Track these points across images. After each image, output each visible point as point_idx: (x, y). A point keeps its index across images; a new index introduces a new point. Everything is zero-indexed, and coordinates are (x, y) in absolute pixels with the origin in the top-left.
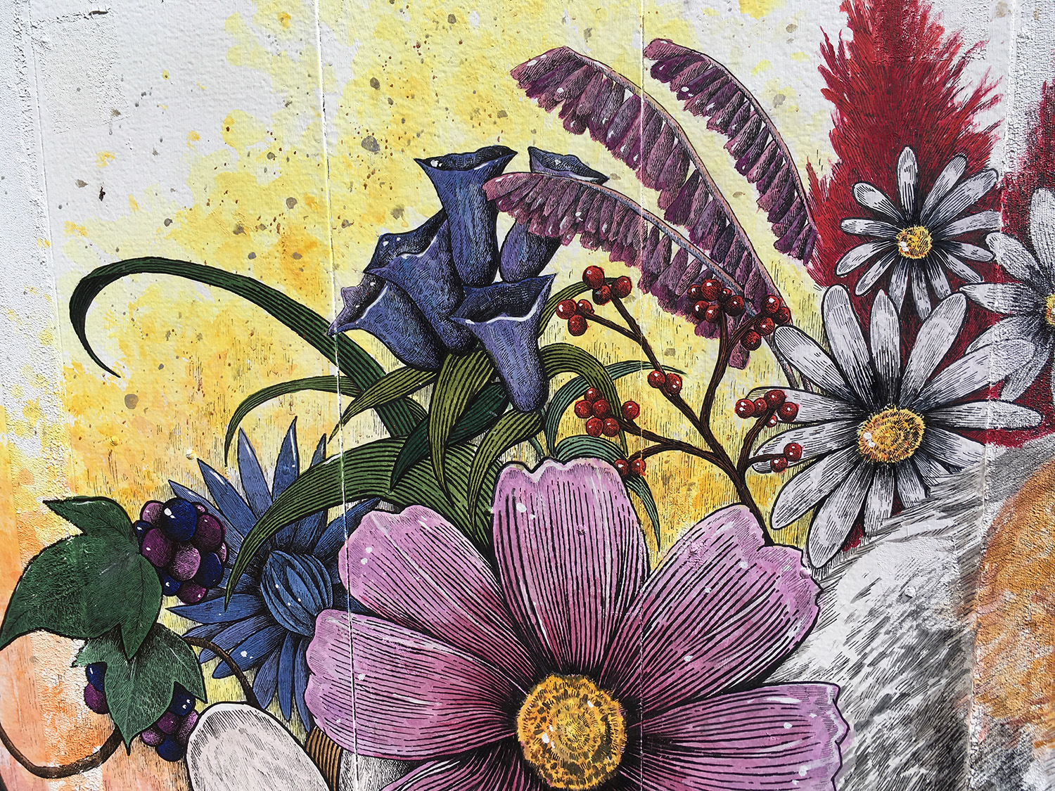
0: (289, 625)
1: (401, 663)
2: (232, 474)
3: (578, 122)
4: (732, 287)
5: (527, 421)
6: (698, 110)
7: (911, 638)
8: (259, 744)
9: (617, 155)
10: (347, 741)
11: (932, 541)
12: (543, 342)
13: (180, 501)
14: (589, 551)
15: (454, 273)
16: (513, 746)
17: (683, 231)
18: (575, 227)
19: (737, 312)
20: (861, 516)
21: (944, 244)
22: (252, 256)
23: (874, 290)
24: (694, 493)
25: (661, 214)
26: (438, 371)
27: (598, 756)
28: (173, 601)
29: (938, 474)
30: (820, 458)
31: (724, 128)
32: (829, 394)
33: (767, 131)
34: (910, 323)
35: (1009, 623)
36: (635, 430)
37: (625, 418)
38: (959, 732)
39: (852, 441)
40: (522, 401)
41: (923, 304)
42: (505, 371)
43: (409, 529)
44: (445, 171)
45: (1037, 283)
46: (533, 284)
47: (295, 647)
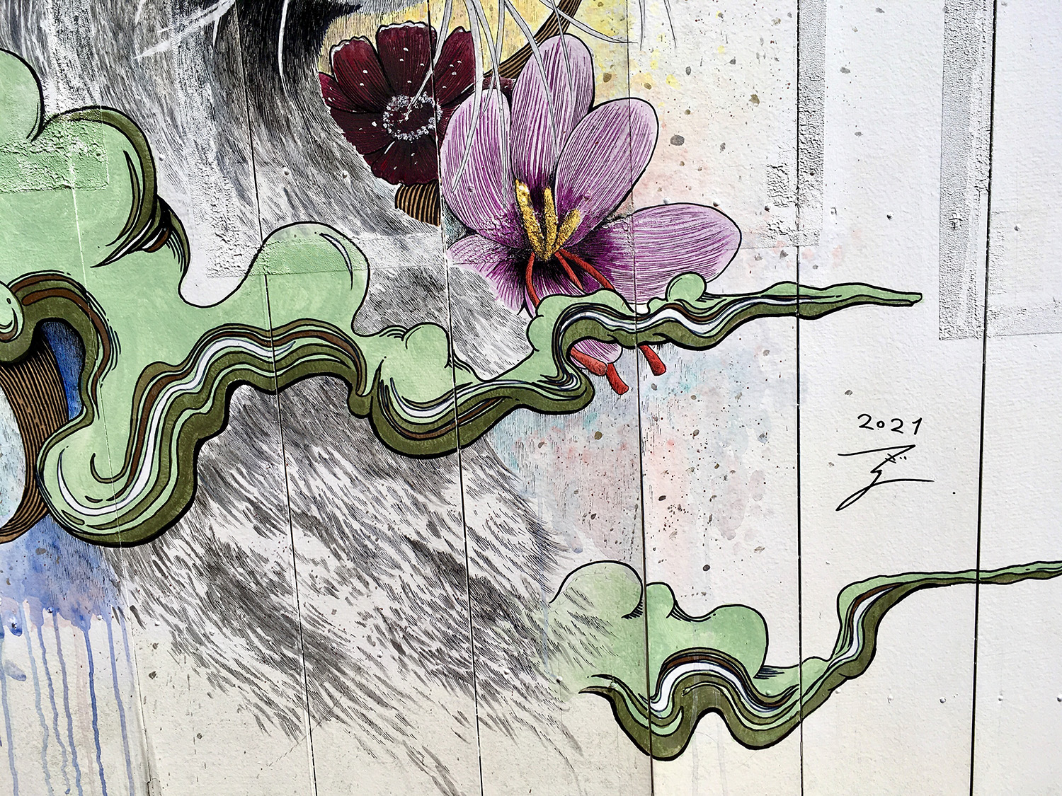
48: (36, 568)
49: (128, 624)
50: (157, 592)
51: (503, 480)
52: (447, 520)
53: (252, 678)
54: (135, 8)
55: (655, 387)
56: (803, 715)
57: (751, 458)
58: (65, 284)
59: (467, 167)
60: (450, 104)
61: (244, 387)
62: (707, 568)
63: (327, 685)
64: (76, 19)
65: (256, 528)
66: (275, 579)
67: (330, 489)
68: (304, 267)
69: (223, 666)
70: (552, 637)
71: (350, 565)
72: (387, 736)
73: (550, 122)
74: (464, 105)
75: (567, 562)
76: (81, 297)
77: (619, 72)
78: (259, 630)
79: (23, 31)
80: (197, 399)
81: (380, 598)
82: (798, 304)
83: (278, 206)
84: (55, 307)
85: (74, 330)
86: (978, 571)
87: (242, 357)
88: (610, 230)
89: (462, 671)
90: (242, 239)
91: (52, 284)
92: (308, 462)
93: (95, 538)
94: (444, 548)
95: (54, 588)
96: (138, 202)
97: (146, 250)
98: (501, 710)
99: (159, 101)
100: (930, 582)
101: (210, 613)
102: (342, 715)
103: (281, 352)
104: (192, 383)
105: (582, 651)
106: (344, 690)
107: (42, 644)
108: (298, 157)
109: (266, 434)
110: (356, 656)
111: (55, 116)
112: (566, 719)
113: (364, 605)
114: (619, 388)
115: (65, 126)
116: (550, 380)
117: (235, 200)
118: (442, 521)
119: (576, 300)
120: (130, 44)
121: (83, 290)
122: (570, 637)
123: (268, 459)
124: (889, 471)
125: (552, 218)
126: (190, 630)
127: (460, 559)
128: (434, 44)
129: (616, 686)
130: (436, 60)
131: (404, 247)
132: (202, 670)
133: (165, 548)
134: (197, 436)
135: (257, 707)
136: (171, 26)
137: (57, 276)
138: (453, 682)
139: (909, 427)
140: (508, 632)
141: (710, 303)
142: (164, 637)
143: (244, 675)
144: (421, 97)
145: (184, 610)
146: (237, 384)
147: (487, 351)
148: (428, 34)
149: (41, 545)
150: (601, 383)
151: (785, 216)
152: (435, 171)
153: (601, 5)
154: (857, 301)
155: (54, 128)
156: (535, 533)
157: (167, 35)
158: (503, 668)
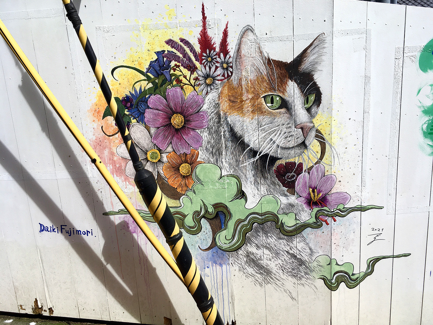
0: (142, 111)
1: (156, 115)
2: (134, 93)
3: (172, 47)
4: (191, 65)
5: (169, 83)
6: (185, 45)
7: (214, 104)
8: (139, 128)
9: (177, 51)
10: (150, 126)
11: (215, 93)
12: (171, 73)
13: (127, 97)
14: (178, 98)
15: (160, 65)
16: (171, 123)
17: (185, 59)
18: (173, 59)
19: (192, 68)
20: (207, 91)
21: (212, 59)
22: (135, 65)
23: (206, 65)
24: (189, 90)
25: (183, 57)
26: (158, 77)
27: (181, 123)
28: (127, 110)
29: (215, 85)
30: (202, 84)
31: (188, 47)
32: (203, 77)
33: (193, 48)
34: (210, 68)
35: (224, 101)
36: (182, 83)
37: (181, 81)
38: (220, 115)
39: (205, 82)
40: (169, 80)
41: (211, 66)
42: (166, 77)
43: (156, 97)
44: (158, 53)
45: (222, 63)
46: (169, 66)
47: (143, 114)
48: (213, 256)
49: (230, 266)
50: (236, 260)
51: (305, 240)
52: (294, 247)
53: (254, 276)
54: (240, 158)
55: (334, 224)
56: (360, 282)
57: (352, 236)
58: (223, 205)
59: (300, 185)
60: (298, 175)
61: (256, 223)
62: (343, 256)
63: (268, 277)
64: (229, 159)
65: (256, 249)
66: (260, 258)
67: (271, 242)
68: (268, 202)
69: (248, 274)
70: (313, 269)
71: (274, 255)
72: (280, 287)
73: (316, 178)
74: (301, 175)
75: (316, 255)
76: (226, 207)
77: (329, 170)
78: (256, 267)
79: (219, 161)
80: (247, 225)
81: (280, 261)
82: (361, 209)
83: (265, 192)
84: (220, 209)
85: (224, 213)
86: (393, 255)
87: (256, 218)
89: (295, 275)
90: (257, 197)
92: (267, 237)
93: (225, 250)
94: (293, 252)
95: (216, 259)
96: (238, 191)
97: (239, 199)
98: (302, 282)
99: (244, 174)
100: (384, 258)
101: (246, 264)
102: (271, 283)
103: (263, 217)
104: (246, 223)
105: (318, 271)
106: (272, 278)
107: (213, 270)
108: (269, 183)
109: (260, 232)
110: (274, 272)
111: (223, 176)
112: (315, 284)
113: (276, 263)
114: (327, 224)
115: (226, 177)
116: (314, 223)
117: (257, 190)
118: (293, 248)
119: (320, 209)
120: (239, 164)
121: (226, 206)
122: (316, 269)
123: (260, 236)
124: (377, 238)
125: (316, 194)
126: (242, 267)
127: (296, 254)
128: (296, 165)
129: (325, 277)
130: (296, 168)
132: (244, 275)
133: (238, 252)
134: (246, 232)
135: (255, 281)
137: (222, 204)
138: (293, 277)
139: (381, 230)
140: (304, 268)
141: (345, 209)
142: (237, 268)
143: (253, 275)
144: (293, 173)
145: (241, 263)
146: (255, 223)
147: (303, 217)
148: (295, 163)
149: (214, 252)
151: (359, 194)
152: (295, 186)
153: (327, 159)
154: (372, 208)
155: (223, 178)
156: (310, 250)
157: (246, 162)
158: (303, 274)
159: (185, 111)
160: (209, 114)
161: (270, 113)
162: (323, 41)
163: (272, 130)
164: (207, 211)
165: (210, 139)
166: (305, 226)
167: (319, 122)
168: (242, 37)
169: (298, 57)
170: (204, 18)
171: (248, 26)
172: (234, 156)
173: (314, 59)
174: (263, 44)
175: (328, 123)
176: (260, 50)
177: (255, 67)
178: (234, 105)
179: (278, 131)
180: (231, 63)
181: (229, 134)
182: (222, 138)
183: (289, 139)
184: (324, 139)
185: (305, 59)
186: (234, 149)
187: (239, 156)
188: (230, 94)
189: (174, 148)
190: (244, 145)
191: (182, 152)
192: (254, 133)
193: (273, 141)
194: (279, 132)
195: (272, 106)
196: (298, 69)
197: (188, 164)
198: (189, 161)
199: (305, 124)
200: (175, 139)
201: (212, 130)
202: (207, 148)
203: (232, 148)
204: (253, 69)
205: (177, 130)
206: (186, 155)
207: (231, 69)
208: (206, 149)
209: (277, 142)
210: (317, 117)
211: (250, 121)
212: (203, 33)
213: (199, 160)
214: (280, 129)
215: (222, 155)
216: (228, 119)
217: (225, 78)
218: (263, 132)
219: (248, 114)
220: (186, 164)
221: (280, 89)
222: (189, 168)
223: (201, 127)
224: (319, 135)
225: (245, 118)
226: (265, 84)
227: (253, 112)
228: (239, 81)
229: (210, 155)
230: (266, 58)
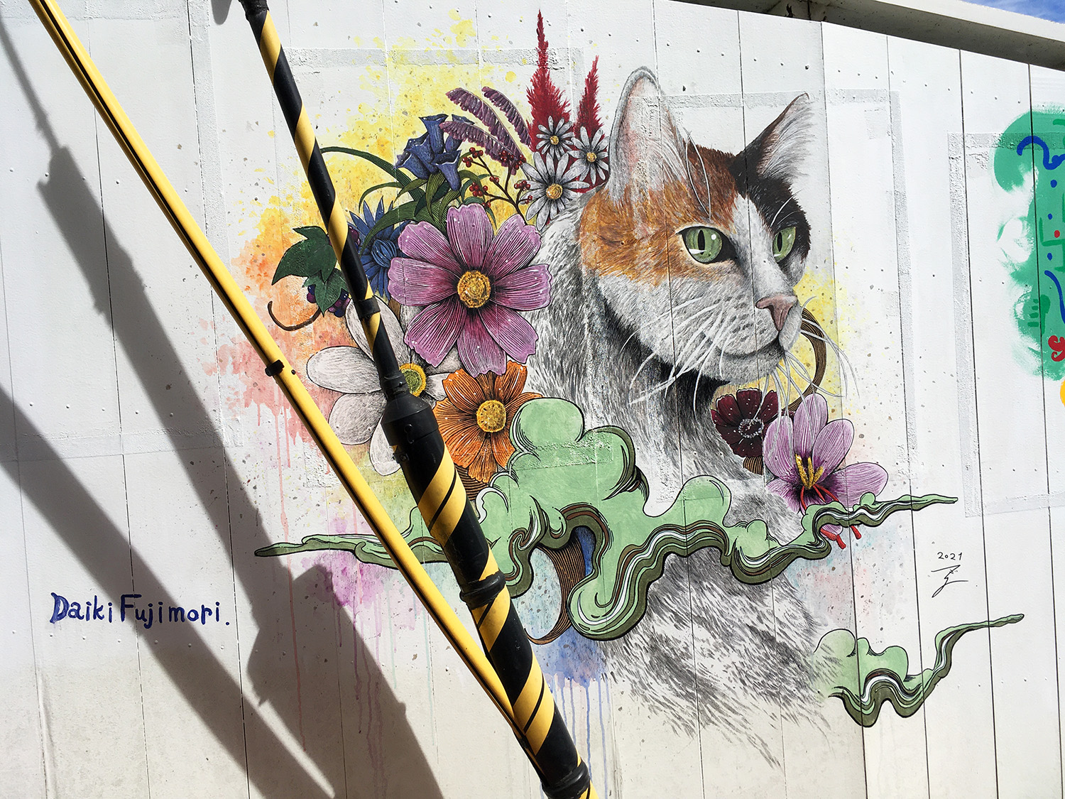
0: (382, 264)
1: (419, 273)
2: (362, 216)
3: (465, 108)
4: (510, 153)
5: (455, 193)
6: (497, 105)
7: (565, 248)
9: (477, 117)
10: (402, 301)
11: (568, 220)
12: (459, 170)
14: (476, 231)
15: (432, 150)
16: (456, 295)
17: (496, 137)
18: (466, 136)
19: (512, 159)
20: (549, 215)
21: (562, 141)
22: (368, 146)
23: (546, 153)
24: (505, 211)
25: (490, 133)
26: (428, 179)
27: (483, 296)
29: (567, 202)
30: (537, 199)
31: (504, 110)
32: (538, 181)
33: (515, 111)
34: (556, 161)
35: (589, 241)
36: (487, 194)
37: (484, 191)
38: (580, 274)
39: (545, 194)
40: (453, 187)
41: (558, 156)
42: (448, 179)
43: (421, 229)
44: (428, 121)
45: (584, 150)
46: (454, 154)
47: (384, 272)
48: (563, 656)
49: (609, 682)
50: (625, 663)
51: (791, 593)
52: (766, 614)
53: (671, 705)
54: (630, 382)
55: (857, 545)
56: (924, 698)
57: (897, 575)
58: (589, 509)
59: (774, 449)
60: (767, 423)
61: (672, 554)
62: (882, 629)
63: (708, 705)
64: (602, 387)
65: (675, 625)
66: (684, 651)
67: (711, 603)
68: (702, 496)
69: (657, 700)
70: (815, 669)
71: (720, 641)
72: (738, 730)
73: (810, 429)
74: (774, 422)
75: (821, 631)
76: (596, 515)
77: (838, 408)
78: (675, 679)
79: (577, 392)
80: (649, 562)
81: (735, 657)
82: (911, 505)
83: (691, 469)
84: (582, 521)
85: (592, 531)
86: (989, 621)
87: (671, 540)
88: (836, 475)
89: (774, 691)
90: (674, 484)
91: (583, 509)
92: (701, 590)
93: (595, 637)
94: (765, 629)
95: (572, 666)
96: (626, 469)
97: (629, 491)
98: (792, 710)
99: (639, 423)
100: (970, 628)
101: (651, 672)
102: (716, 721)
103: (690, 536)
104: (647, 554)
105: (829, 675)
106: (717, 707)
107: (563, 697)
108: (701, 447)
109: (682, 577)
110: (722, 688)
111: (589, 430)
112: (823, 712)
114: (842, 546)
115: (594, 435)
116: (812, 544)
117: (672, 466)
118: (764, 615)
119: (822, 507)
120: (627, 398)
121: (597, 512)
122: (824, 669)
123: (682, 590)
124: (951, 577)
125: (811, 470)
126: (640, 682)
127: (772, 634)
128: (761, 397)
129: (845, 691)
130: (761, 404)
131: (747, 485)
133: (630, 639)
134: (648, 580)
135: (673, 721)
136: (646, 390)
137: (586, 505)
138: (769, 698)
139: (957, 557)
140: (795, 669)
141: (877, 506)
142: (626, 686)
143: (667, 704)
144: (755, 419)
145: (638, 672)
146: (669, 553)
147: (784, 531)
148: (759, 393)
149: (567, 643)
150: (834, 544)
151: (904, 466)
152: (761, 451)
153: (830, 381)
154: (933, 502)
155: (589, 436)
156: (806, 618)
157: (644, 394)
158: (792, 688)
159: (493, 265)
160: (554, 272)
161: (697, 272)
162: (805, 111)
163: (703, 311)
164: (546, 528)
165: (555, 335)
166: (789, 555)
167: (808, 292)
168: (629, 93)
169: (754, 142)
170: (543, 45)
171: (642, 68)
172: (615, 379)
173: (789, 149)
174: (676, 110)
175: (828, 295)
176: (670, 123)
177: (661, 163)
178: (613, 250)
179: (718, 314)
180: (605, 150)
181: (602, 323)
182: (586, 332)
183: (744, 333)
184: (821, 334)
185: (769, 148)
186: (616, 359)
187: (627, 377)
188: (603, 224)
189: (463, 359)
190: (639, 349)
191: (484, 370)
192: (662, 320)
193: (706, 339)
194: (720, 316)
195: (702, 253)
196: (756, 169)
197: (499, 402)
198: (501, 394)
199: (778, 298)
200: (466, 335)
201: (560, 313)
202: (549, 359)
203: (609, 358)
204: (657, 165)
205: (472, 313)
206: (495, 376)
207: (605, 166)
208: (547, 359)
209: (716, 342)
210: (803, 281)
211: (651, 290)
212: (539, 79)
213: (526, 389)
214: (721, 310)
215: (585, 375)
216: (599, 285)
217: (592, 187)
218: (683, 316)
219: (646, 274)
220: (494, 401)
221: (717, 214)
222: (501, 412)
223: (532, 306)
224: (809, 324)
225: (640, 284)
226: (684, 202)
227: (658, 268)
228: (625, 194)
229: (555, 375)
230: (685, 144)
